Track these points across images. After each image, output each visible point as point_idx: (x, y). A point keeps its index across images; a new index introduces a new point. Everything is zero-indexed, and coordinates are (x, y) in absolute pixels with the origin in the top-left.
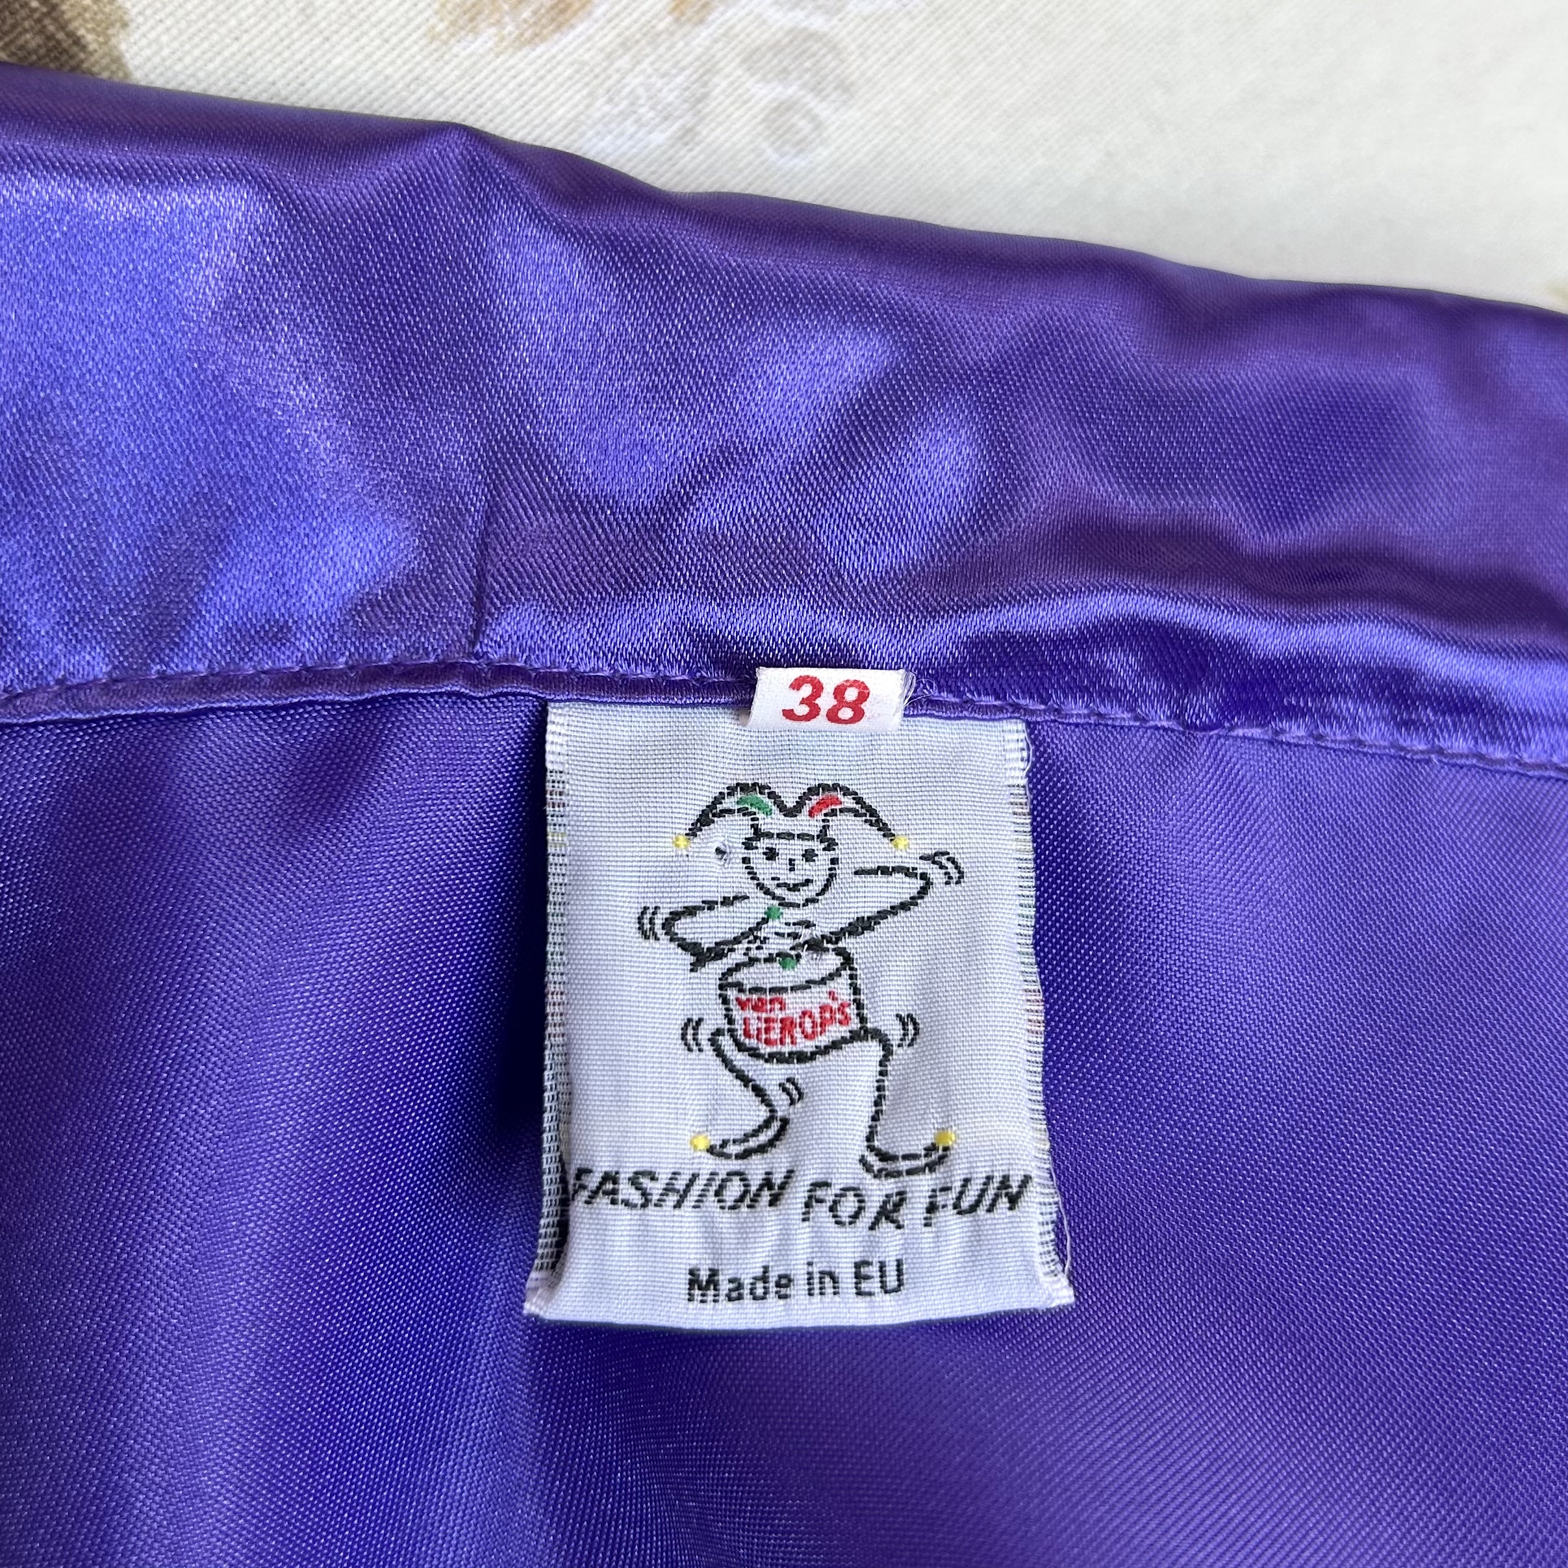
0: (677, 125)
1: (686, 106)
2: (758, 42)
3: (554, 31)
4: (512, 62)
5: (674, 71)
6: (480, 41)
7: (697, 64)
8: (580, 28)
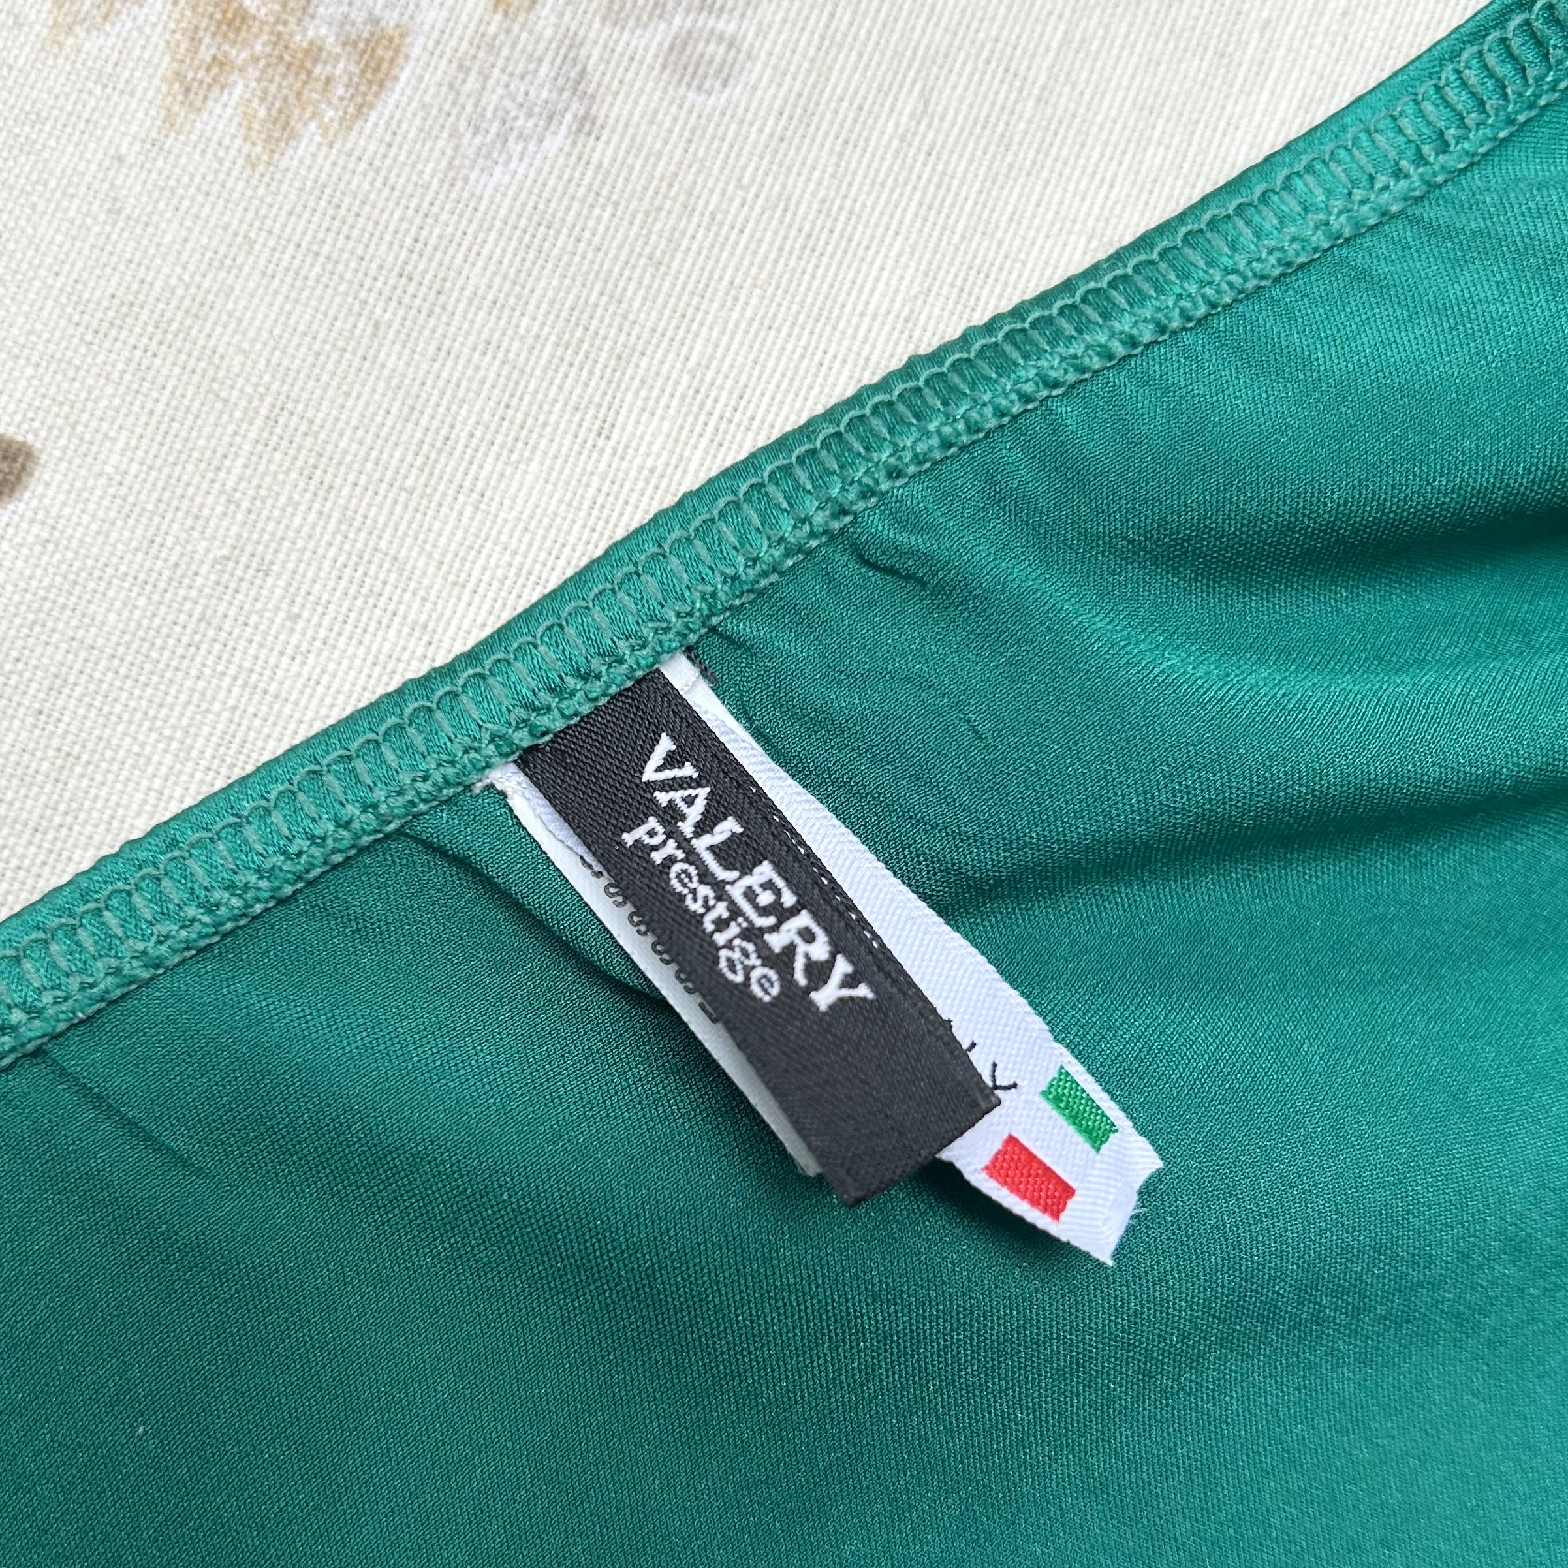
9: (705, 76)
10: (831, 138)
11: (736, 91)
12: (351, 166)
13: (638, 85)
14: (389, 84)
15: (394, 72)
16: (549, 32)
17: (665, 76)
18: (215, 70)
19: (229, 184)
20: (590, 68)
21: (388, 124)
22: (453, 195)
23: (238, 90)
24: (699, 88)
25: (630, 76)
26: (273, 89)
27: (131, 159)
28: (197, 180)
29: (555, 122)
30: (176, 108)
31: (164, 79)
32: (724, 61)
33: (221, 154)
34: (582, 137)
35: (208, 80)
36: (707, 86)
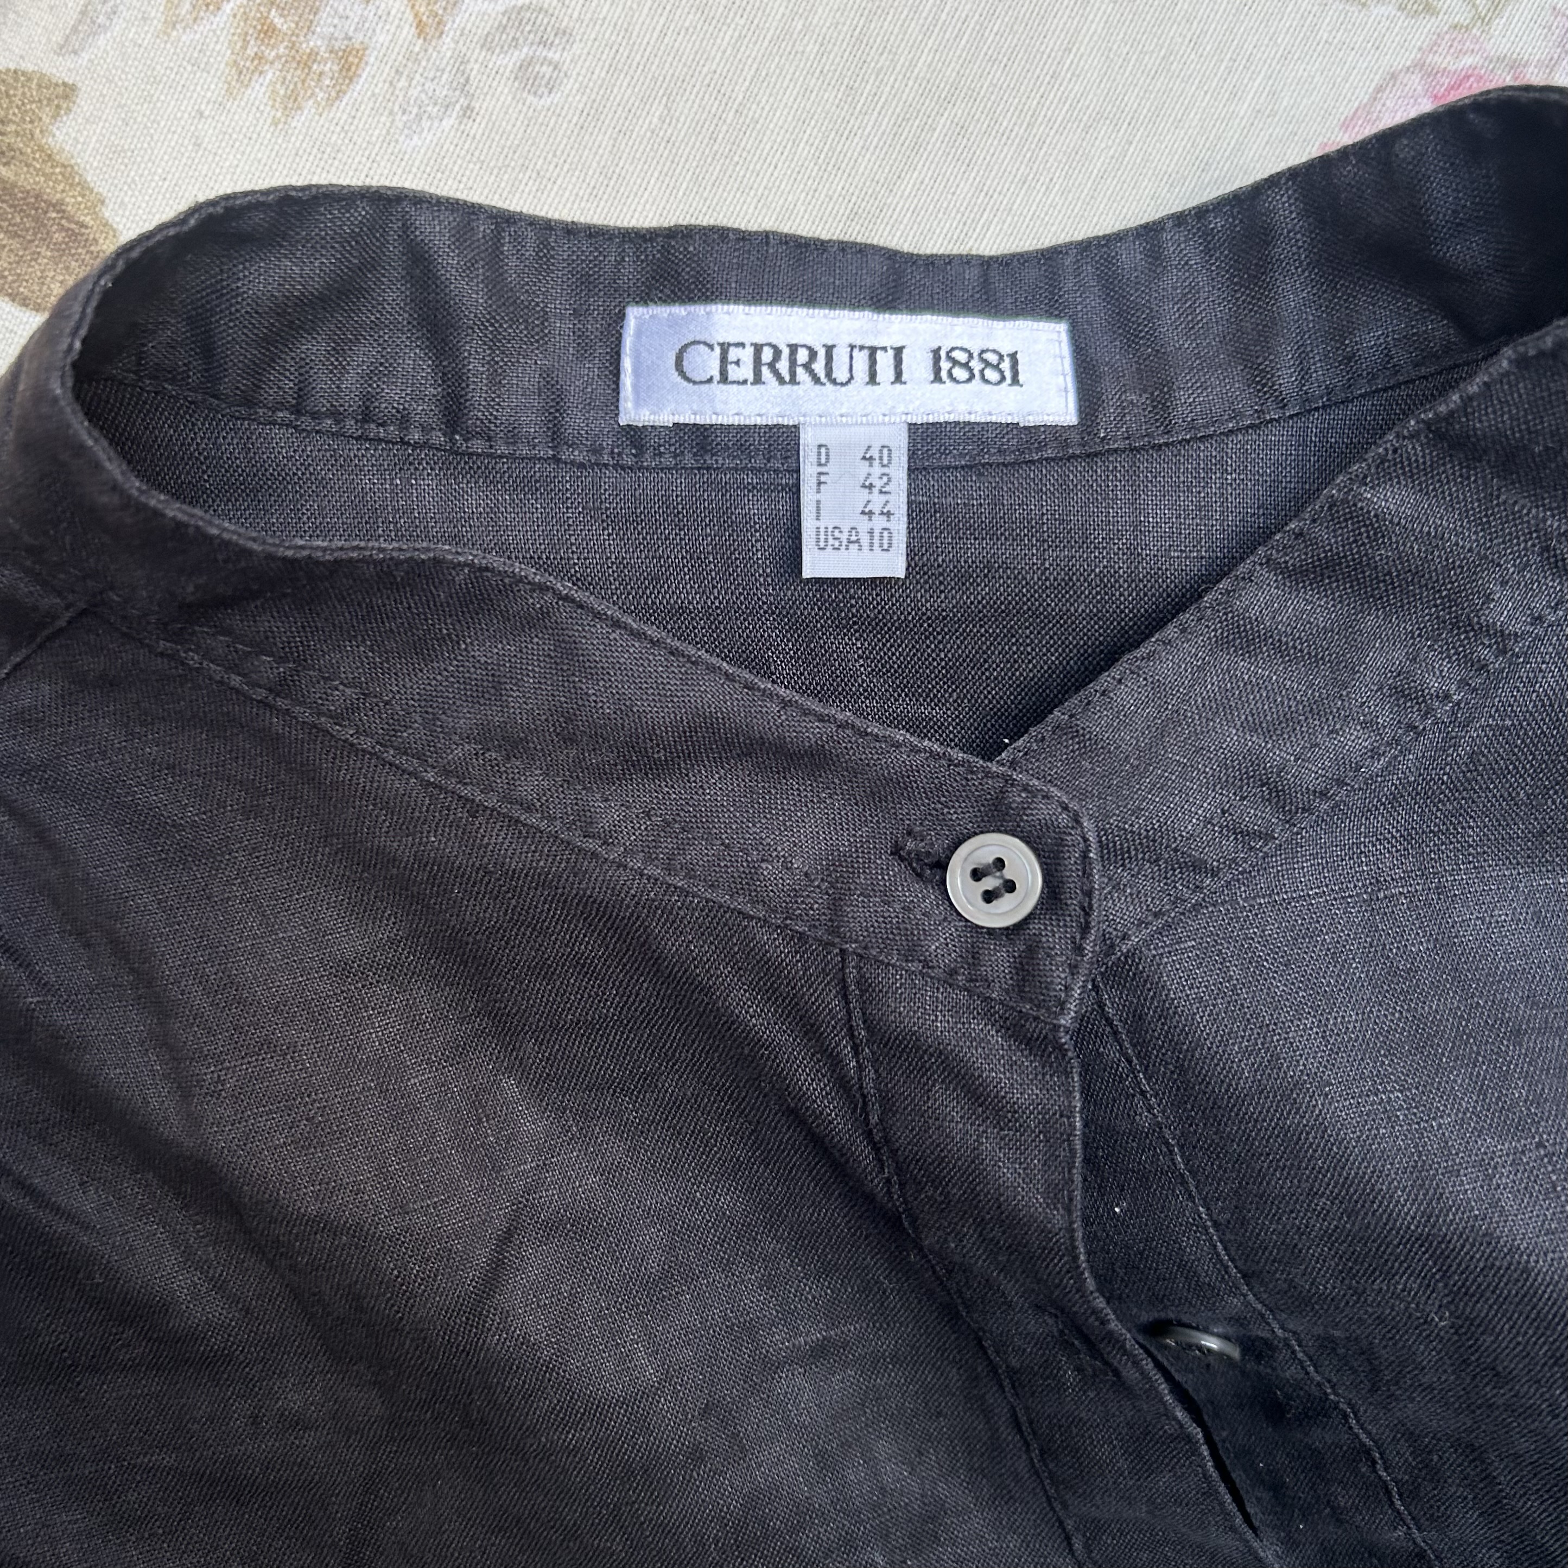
0: (458, 107)
1: (457, 93)
2: (487, 29)
3: (348, 85)
4: (331, 115)
5: (438, 74)
6: (306, 112)
7: (452, 62)
8: (364, 76)
9: (540, 86)
10: (610, 130)
11: (556, 97)
12: (332, 128)
13: (499, 89)
14: (355, 79)
15: (358, 72)
16: (449, 54)
17: (516, 84)
18: (256, 62)
19: (262, 134)
20: (472, 78)
21: (354, 104)
22: (389, 151)
23: (270, 75)
24: (535, 93)
25: (495, 83)
26: (289, 77)
27: (207, 113)
28: (244, 130)
29: (450, 109)
30: (234, 83)
31: (227, 64)
32: (551, 77)
33: (258, 115)
34: (465, 120)
35: (252, 68)
36: (539, 92)
